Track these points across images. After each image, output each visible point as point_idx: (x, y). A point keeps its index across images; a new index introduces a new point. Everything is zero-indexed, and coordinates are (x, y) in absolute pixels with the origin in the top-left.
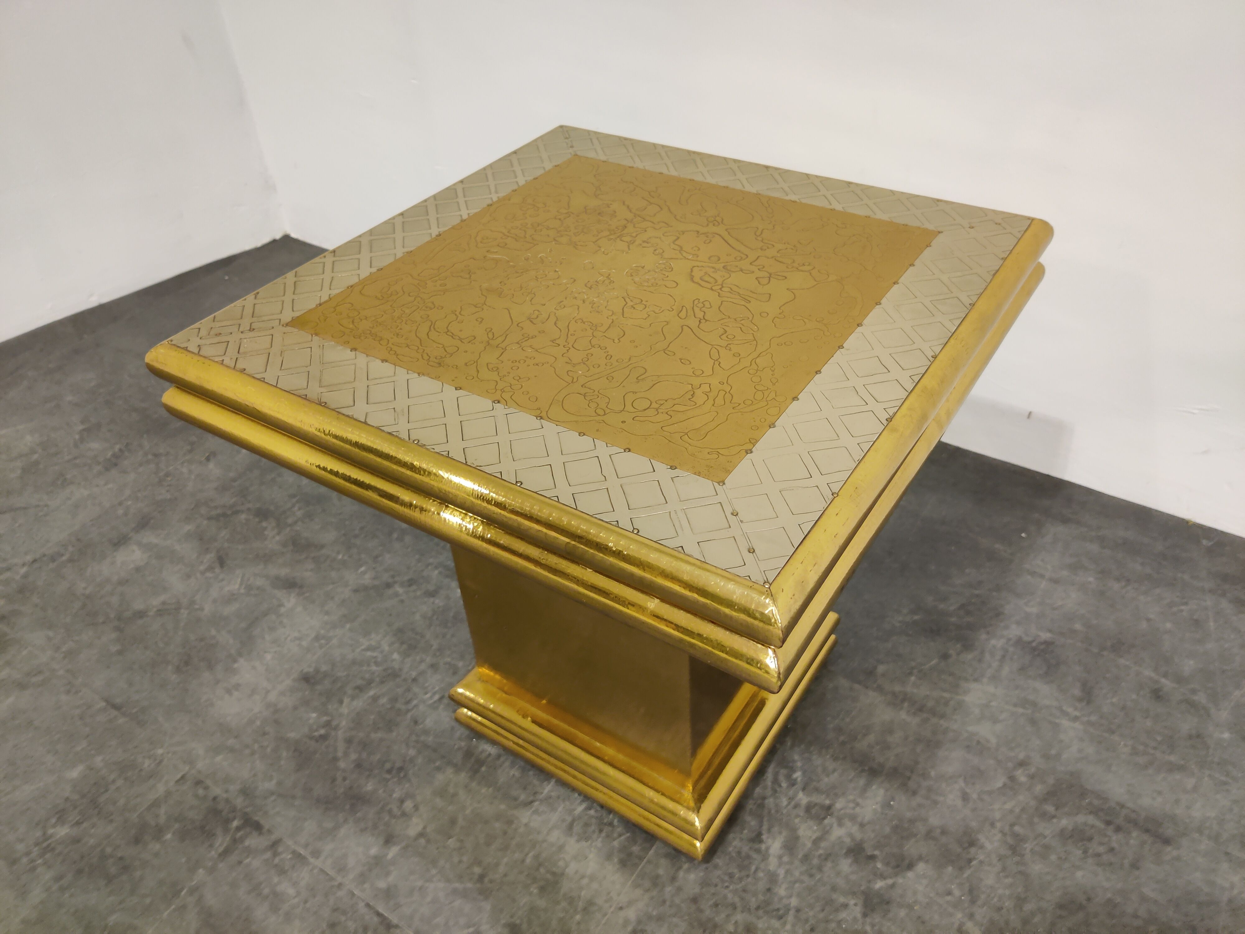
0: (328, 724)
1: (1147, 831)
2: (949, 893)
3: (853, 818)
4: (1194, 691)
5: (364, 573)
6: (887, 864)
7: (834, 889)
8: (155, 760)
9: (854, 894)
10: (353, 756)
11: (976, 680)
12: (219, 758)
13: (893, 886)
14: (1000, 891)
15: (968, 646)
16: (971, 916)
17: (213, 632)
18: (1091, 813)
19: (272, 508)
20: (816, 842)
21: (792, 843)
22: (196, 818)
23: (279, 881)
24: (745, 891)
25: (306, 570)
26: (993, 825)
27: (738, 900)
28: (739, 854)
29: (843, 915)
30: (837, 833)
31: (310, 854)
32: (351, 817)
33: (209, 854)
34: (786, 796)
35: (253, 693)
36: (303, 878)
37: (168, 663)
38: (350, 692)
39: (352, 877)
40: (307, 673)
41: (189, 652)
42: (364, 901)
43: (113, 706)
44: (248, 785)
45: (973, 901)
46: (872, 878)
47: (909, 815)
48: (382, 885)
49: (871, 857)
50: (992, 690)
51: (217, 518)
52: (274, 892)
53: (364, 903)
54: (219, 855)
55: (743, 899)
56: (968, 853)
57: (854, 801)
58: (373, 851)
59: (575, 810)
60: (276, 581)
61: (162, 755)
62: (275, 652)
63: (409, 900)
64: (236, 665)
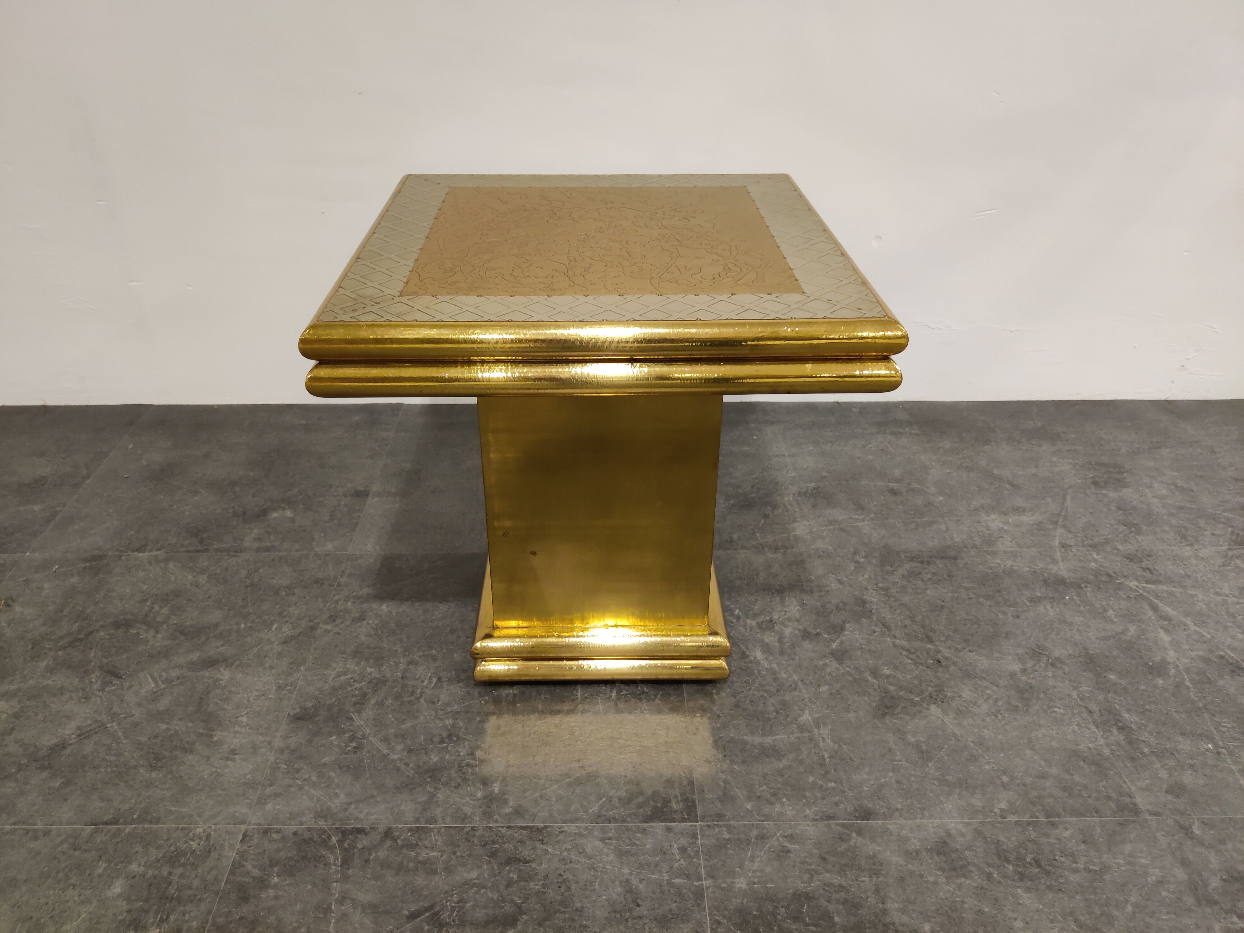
0: (353, 738)
1: (942, 557)
2: (874, 632)
3: (789, 619)
4: (909, 484)
5: (279, 629)
6: (829, 634)
7: (811, 659)
8: (201, 839)
9: (825, 656)
10: (399, 747)
11: (794, 522)
12: (269, 806)
13: (842, 642)
14: (898, 618)
15: (775, 507)
16: (895, 637)
17: (163, 726)
18: (909, 561)
19: (128, 617)
20: (780, 641)
21: (767, 649)
22: (290, 855)
23: (416, 853)
24: (762, 686)
25: (218, 647)
26: (867, 589)
27: (763, 693)
28: (741, 669)
29: (828, 670)
30: (788, 631)
31: (426, 823)
32: (438, 784)
33: (331, 871)
34: (740, 626)
35: (255, 749)
36: (436, 840)
37: (135, 767)
38: (352, 709)
39: (478, 819)
40: (295, 715)
41: (151, 751)
42: (503, 827)
43: (106, 823)
44: (319, 810)
45: (889, 629)
46: (827, 644)
47: (819, 604)
48: (508, 810)
49: (817, 634)
50: (807, 523)
51: (71, 644)
52: (420, 862)
53: (505, 828)
54: (341, 866)
55: (765, 691)
56: (866, 608)
57: (782, 611)
58: (479, 795)
59: (611, 696)
60: (193, 666)
61: (204, 832)
62: (247, 714)
63: (539, 808)
64: (215, 739)
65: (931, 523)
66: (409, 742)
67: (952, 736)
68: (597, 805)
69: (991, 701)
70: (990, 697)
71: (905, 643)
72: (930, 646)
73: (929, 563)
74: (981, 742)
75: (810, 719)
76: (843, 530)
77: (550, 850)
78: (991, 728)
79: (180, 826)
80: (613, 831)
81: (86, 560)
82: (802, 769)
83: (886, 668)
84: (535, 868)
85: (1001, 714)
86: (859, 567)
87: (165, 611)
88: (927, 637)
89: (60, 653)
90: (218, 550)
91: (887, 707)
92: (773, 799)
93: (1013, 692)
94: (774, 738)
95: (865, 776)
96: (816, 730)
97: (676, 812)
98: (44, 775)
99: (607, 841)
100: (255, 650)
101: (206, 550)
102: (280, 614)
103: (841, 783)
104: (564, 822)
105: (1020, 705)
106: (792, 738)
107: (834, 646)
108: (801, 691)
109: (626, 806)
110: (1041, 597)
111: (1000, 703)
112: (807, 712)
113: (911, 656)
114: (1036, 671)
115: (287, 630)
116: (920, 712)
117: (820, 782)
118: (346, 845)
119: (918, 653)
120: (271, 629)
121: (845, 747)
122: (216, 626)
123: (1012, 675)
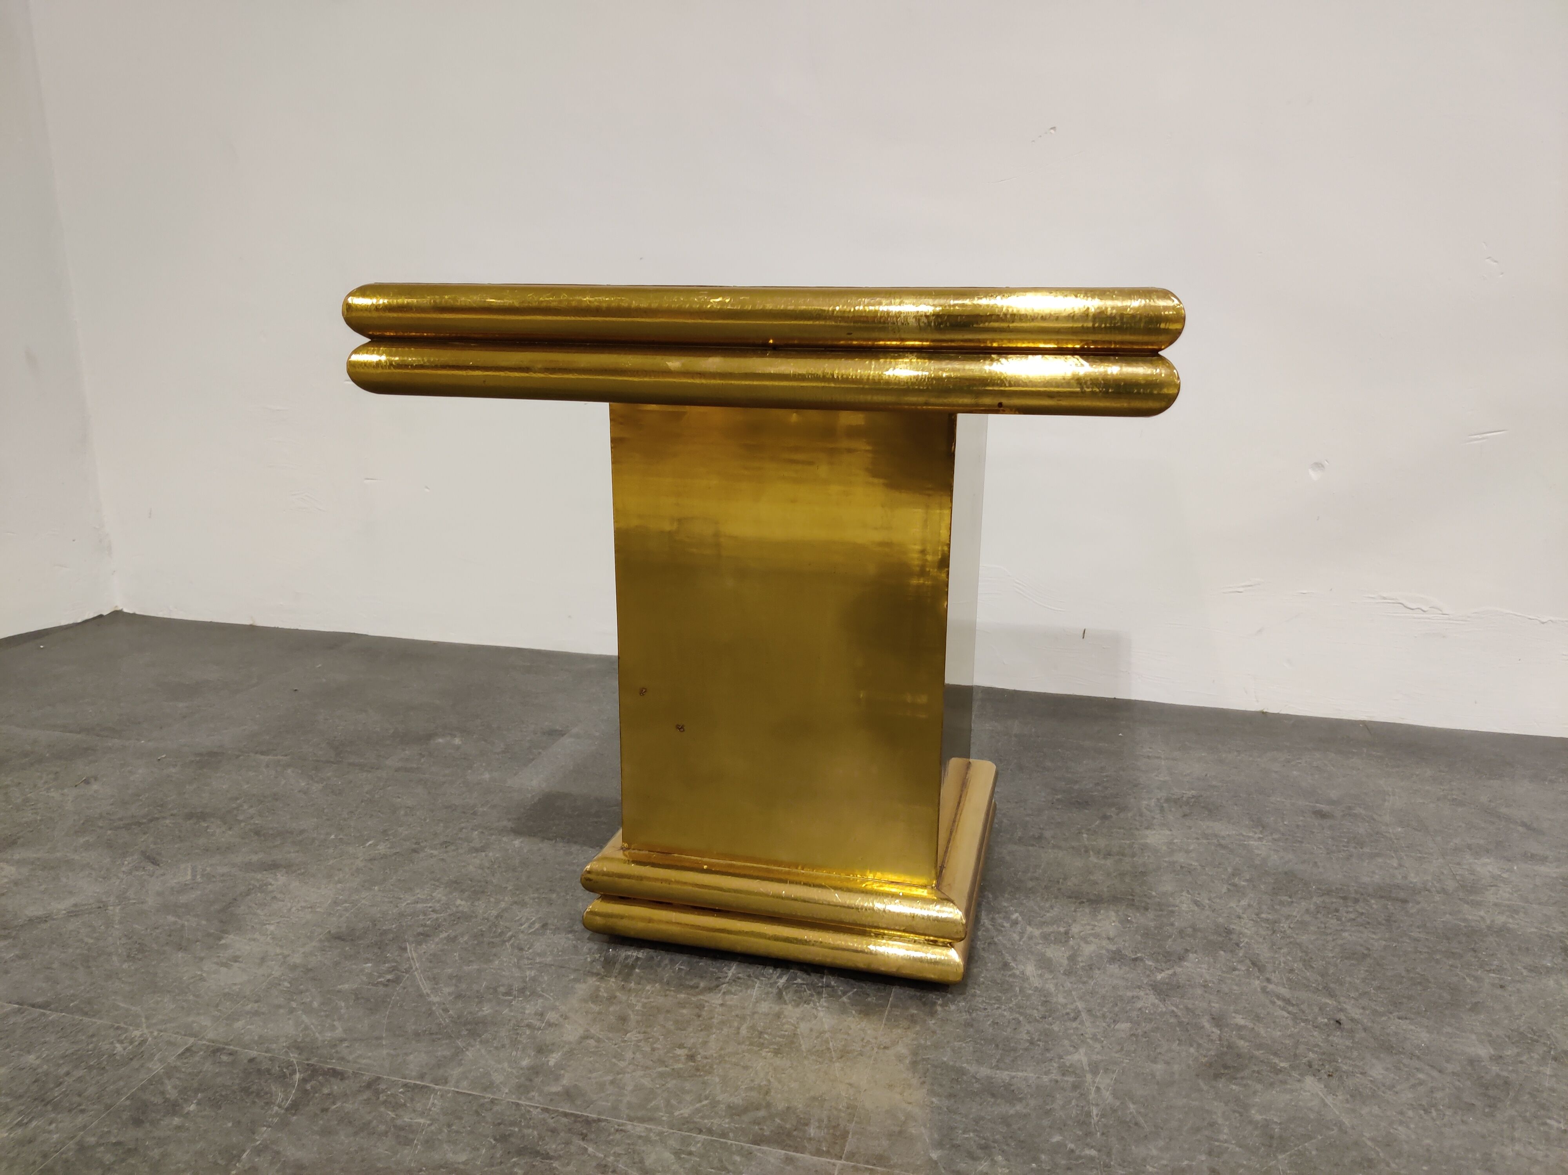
0: (393, 970)
1: (1381, 897)
2: (1235, 969)
3: (1097, 936)
4: (1350, 808)
5: (375, 845)
6: (1157, 961)
7: (1115, 987)
8: (132, 1043)
9: (1139, 987)
10: (448, 990)
11: (1147, 829)
13: (1175, 974)
14: (1282, 959)
15: (1123, 809)
16: (1268, 980)
17: (172, 920)
18: (1323, 895)
19: (208, 810)
20: (1072, 958)
21: (1045, 964)
22: (229, 1083)
23: (396, 1115)
24: (1020, 1007)
25: (290, 853)
26: (1239, 917)
27: (1017, 1016)
28: (994, 981)
29: (1139, 1004)
30: (1089, 949)
31: (432, 1082)
32: (475, 1040)
33: (270, 1112)
34: (1014, 932)
35: (263, 960)
36: (433, 1104)
37: (110, 954)
38: (411, 939)
39: (507, 1091)
40: (337, 933)
41: (140, 941)
42: (537, 1107)
43: (33, 1006)
44: (299, 1040)
45: (1261, 969)
46: (1148, 972)
47: (1152, 924)
48: (554, 1089)
49: (1136, 959)
50: (1169, 833)
51: (127, 827)
52: (395, 1126)
53: (539, 1110)
54: (287, 1109)
55: (1021, 1014)
56: (1230, 939)
57: (1089, 924)
58: (525, 1063)
59: (776, 983)
60: (249, 867)
61: (141, 1036)
62: (278, 923)
63: (603, 1095)
64: (223, 942)
65: (1373, 856)
66: (464, 986)
67: (1335, 1125)
68: (691, 1108)
69: (1422, 1089)
70: (1421, 1083)
71: (1284, 991)
72: (1328, 1001)
73: (1356, 901)
74: (1388, 1143)
75: (1085, 1060)
76: (1223, 847)
77: (590, 1150)
78: (1412, 1126)
79: (117, 1025)
80: (699, 1145)
81: (199, 755)
82: (1045, 1122)
83: (1241, 1016)
84: (556, 1168)
85: (1437, 1110)
86: (1235, 890)
88: (1326, 988)
90: (351, 764)
91: (1226, 1067)
92: (979, 1153)
93: (1469, 1083)
94: (1014, 1074)
95: (1155, 1152)
96: (1089, 1077)
97: (810, 1139)
99: (683, 1156)
100: (332, 862)
103: (1109, 1154)
104: (631, 1119)
105: (1478, 1104)
106: (1045, 1079)
107: (1160, 976)
108: (1082, 1023)
109: (736, 1118)
110: (1552, 968)
111: (1439, 1095)
112: (1082, 1051)
113: (1291, 1008)
114: (1521, 1062)
115: (382, 848)
116: (1284, 1082)
117: (1071, 1146)
118: (308, 1087)
119: (1303, 1007)
120: (364, 844)
121: (1131, 1106)
122: (301, 832)
123: (1473, 1061)
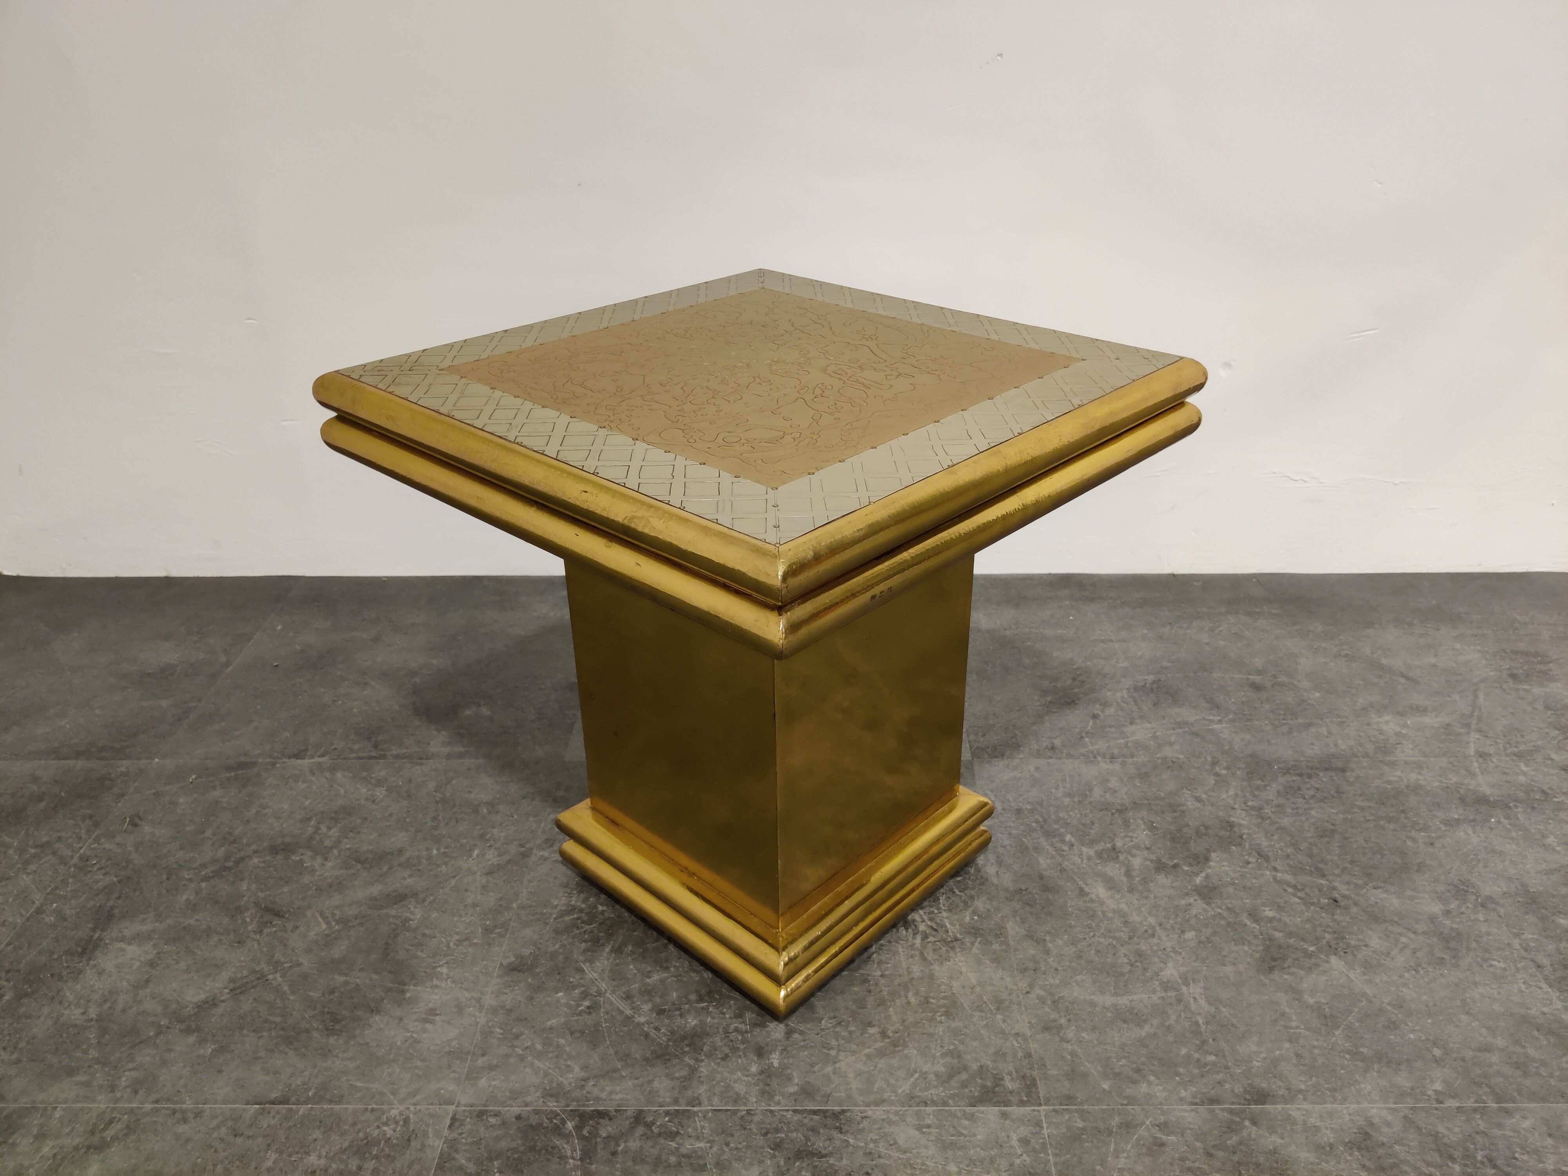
0: (585, 995)
1: (1326, 769)
2: (1248, 863)
3: (1137, 847)
4: (1275, 676)
5: (482, 855)
6: (1191, 865)
7: (1170, 898)
8: (397, 1123)
9: (1187, 894)
10: (646, 1007)
11: (1132, 723)
12: (483, 1082)
13: (1207, 877)
14: (1278, 846)
15: (1105, 704)
16: (1275, 869)
17: (341, 979)
18: (1285, 774)
19: (288, 840)
20: (1128, 873)
21: (1111, 885)
22: (514, 1145)
23: (678, 1144)
24: (1110, 931)
25: (405, 878)
26: (1234, 809)
27: (1111, 940)
28: (1079, 909)
29: (1194, 911)
30: (1136, 862)
31: (688, 1105)
32: (700, 1054)
33: (568, 1167)
34: (1074, 855)
35: (460, 1009)
36: (703, 1127)
37: (308, 1031)
38: (581, 958)
39: (755, 1100)
40: (510, 964)
41: (326, 1010)
42: (788, 1110)
43: (273, 1103)
44: (548, 1088)
45: (1267, 859)
46: (1188, 878)
47: (1173, 828)
48: (792, 1089)
49: (1175, 866)
50: (1149, 726)
51: (217, 874)
52: (683, 1156)
53: (791, 1113)
54: (581, 1159)
55: (1114, 938)
56: (1235, 832)
57: (1126, 836)
58: (754, 1069)
59: (914, 944)
60: (375, 903)
61: (401, 1114)
62: (447, 963)
63: (833, 1086)
64: (408, 995)
65: (1307, 726)
66: (658, 1000)
67: (1362, 996)
68: (908, 1084)
69: (1407, 952)
70: (1406, 946)
71: (1288, 877)
72: (1322, 881)
73: (1310, 776)
74: (1400, 1004)
75: (1175, 973)
76: (1196, 734)
77: (851, 1141)
78: (1411, 986)
79: (370, 1107)
80: (931, 1117)
81: (229, 768)
82: (1171, 1038)
83: (1268, 909)
84: (833, 1164)
85: (1423, 968)
86: (1221, 782)
87: (334, 832)
88: (1317, 869)
89: (204, 885)
90: (397, 757)
91: (1274, 960)
92: (1136, 1076)
93: (1435, 940)
94: (1130, 998)
95: (1254, 1048)
96: (1184, 988)
97: (1011, 1092)
98: (191, 1039)
99: (924, 1130)
100: (453, 882)
101: (383, 757)
102: (482, 836)
103: (1224, 1056)
104: (868, 1105)
105: (1446, 957)
106: (1155, 998)
107: (1198, 880)
108: (1160, 938)
109: (946, 1085)
110: (1459, 819)
111: (1420, 954)
112: (1170, 965)
113: (1299, 894)
114: (1463, 913)
115: (491, 857)
116: (1317, 965)
117: (1196, 1055)
118: (585, 1133)
119: (1308, 890)
120: (471, 856)
121: (1224, 1010)
122: (401, 851)
123: (1432, 919)
